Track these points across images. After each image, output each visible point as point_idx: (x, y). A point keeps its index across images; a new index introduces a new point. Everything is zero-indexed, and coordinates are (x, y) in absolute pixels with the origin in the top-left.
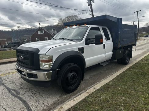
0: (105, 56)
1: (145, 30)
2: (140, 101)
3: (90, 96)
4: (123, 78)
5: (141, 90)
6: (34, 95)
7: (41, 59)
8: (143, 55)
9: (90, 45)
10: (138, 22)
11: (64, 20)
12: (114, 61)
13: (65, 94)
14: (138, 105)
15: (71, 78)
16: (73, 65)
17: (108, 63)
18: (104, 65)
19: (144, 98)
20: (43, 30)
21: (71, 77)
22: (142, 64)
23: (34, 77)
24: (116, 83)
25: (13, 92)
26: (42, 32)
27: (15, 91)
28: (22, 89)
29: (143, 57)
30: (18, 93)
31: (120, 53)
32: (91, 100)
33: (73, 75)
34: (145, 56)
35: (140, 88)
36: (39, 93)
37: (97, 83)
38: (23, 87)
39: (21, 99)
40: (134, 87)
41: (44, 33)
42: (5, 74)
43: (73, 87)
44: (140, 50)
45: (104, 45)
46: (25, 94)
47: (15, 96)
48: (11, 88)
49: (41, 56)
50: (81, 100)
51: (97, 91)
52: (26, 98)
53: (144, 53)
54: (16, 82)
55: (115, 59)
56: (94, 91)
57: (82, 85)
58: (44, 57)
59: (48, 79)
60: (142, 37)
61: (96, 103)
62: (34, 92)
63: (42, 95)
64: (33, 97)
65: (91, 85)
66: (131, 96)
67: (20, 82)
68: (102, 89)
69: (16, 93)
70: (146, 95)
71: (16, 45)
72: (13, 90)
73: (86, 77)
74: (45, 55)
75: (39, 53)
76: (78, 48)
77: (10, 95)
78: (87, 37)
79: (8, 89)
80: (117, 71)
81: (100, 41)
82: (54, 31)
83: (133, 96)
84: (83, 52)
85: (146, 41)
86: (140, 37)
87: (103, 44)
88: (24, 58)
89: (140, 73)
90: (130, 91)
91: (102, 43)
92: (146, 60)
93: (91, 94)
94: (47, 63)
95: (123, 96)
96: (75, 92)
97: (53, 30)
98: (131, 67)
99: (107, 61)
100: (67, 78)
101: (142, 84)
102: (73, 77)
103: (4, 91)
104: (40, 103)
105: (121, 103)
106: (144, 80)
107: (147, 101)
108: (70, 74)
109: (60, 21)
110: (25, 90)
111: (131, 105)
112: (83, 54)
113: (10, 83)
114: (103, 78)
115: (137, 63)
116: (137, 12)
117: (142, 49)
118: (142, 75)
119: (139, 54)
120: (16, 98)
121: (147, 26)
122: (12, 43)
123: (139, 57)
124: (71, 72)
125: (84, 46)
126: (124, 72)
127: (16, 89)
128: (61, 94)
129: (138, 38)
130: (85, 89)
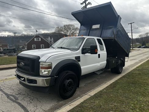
0: (99, 65)
1: (138, 41)
2: (129, 106)
3: (85, 102)
4: (115, 86)
5: (130, 97)
6: (32, 100)
7: (41, 66)
8: (135, 65)
9: (86, 54)
10: (132, 33)
11: (61, 29)
12: (107, 70)
13: (62, 100)
14: (127, 110)
15: (67, 85)
16: (70, 72)
17: (102, 72)
18: (98, 73)
19: (133, 104)
20: (40, 37)
21: (68, 83)
22: (134, 73)
23: (33, 82)
24: (109, 91)
25: (11, 97)
26: (39, 39)
27: (13, 96)
28: (20, 94)
29: (135, 67)
30: (16, 99)
31: (113, 62)
32: (86, 105)
33: (70, 81)
34: (137, 66)
35: (130, 95)
36: (37, 99)
37: (92, 90)
38: (20, 93)
39: (19, 104)
40: (125, 95)
41: (40, 40)
42: (2, 80)
43: (69, 94)
44: (134, 60)
45: (99, 55)
46: (23, 99)
47: (14, 101)
48: (9, 93)
49: (41, 63)
50: (76, 105)
51: (92, 98)
52: (24, 103)
53: (137, 63)
54: (14, 88)
55: (109, 69)
56: (89, 97)
57: (78, 92)
58: (44, 64)
59: (46, 85)
60: (136, 47)
61: (90, 108)
62: (32, 98)
63: (40, 100)
64: (31, 103)
65: (86, 92)
66: (122, 102)
67: (18, 89)
68: (96, 96)
69: (15, 98)
70: (135, 101)
71: (11, 51)
72: (11, 95)
73: (82, 85)
74: (45, 62)
75: (40, 60)
76: (76, 57)
77: (9, 100)
78: (83, 47)
79: (6, 94)
80: (111, 79)
81: (95, 51)
82: (51, 39)
83: (123, 102)
84: (79, 61)
85: (139, 51)
86: (134, 48)
87: (98, 53)
88: (25, 65)
89: (131, 82)
90: (121, 97)
91: (96, 53)
92: (138, 70)
93: (86, 100)
94: (46, 70)
95: (115, 102)
96: (71, 98)
97: (49, 38)
98: (123, 76)
99: (101, 70)
100: (64, 84)
101: (132, 92)
102: (70, 84)
103: (2, 96)
104: (38, 107)
105: (112, 108)
106: (134, 89)
107: (135, 106)
108: (67, 80)
109: (57, 29)
110: (23, 96)
111: (122, 110)
112: (79, 62)
113: (7, 88)
114: (98, 86)
115: (129, 73)
116: (131, 23)
117: (135, 59)
118: (133, 83)
119: (132, 64)
120: (14, 103)
121: (140, 37)
122: (8, 49)
123: (132, 67)
124: (68, 79)
125: (81, 55)
126: (116, 81)
127: (14, 94)
128: (58, 100)
129: (132, 48)
130: (80, 96)
